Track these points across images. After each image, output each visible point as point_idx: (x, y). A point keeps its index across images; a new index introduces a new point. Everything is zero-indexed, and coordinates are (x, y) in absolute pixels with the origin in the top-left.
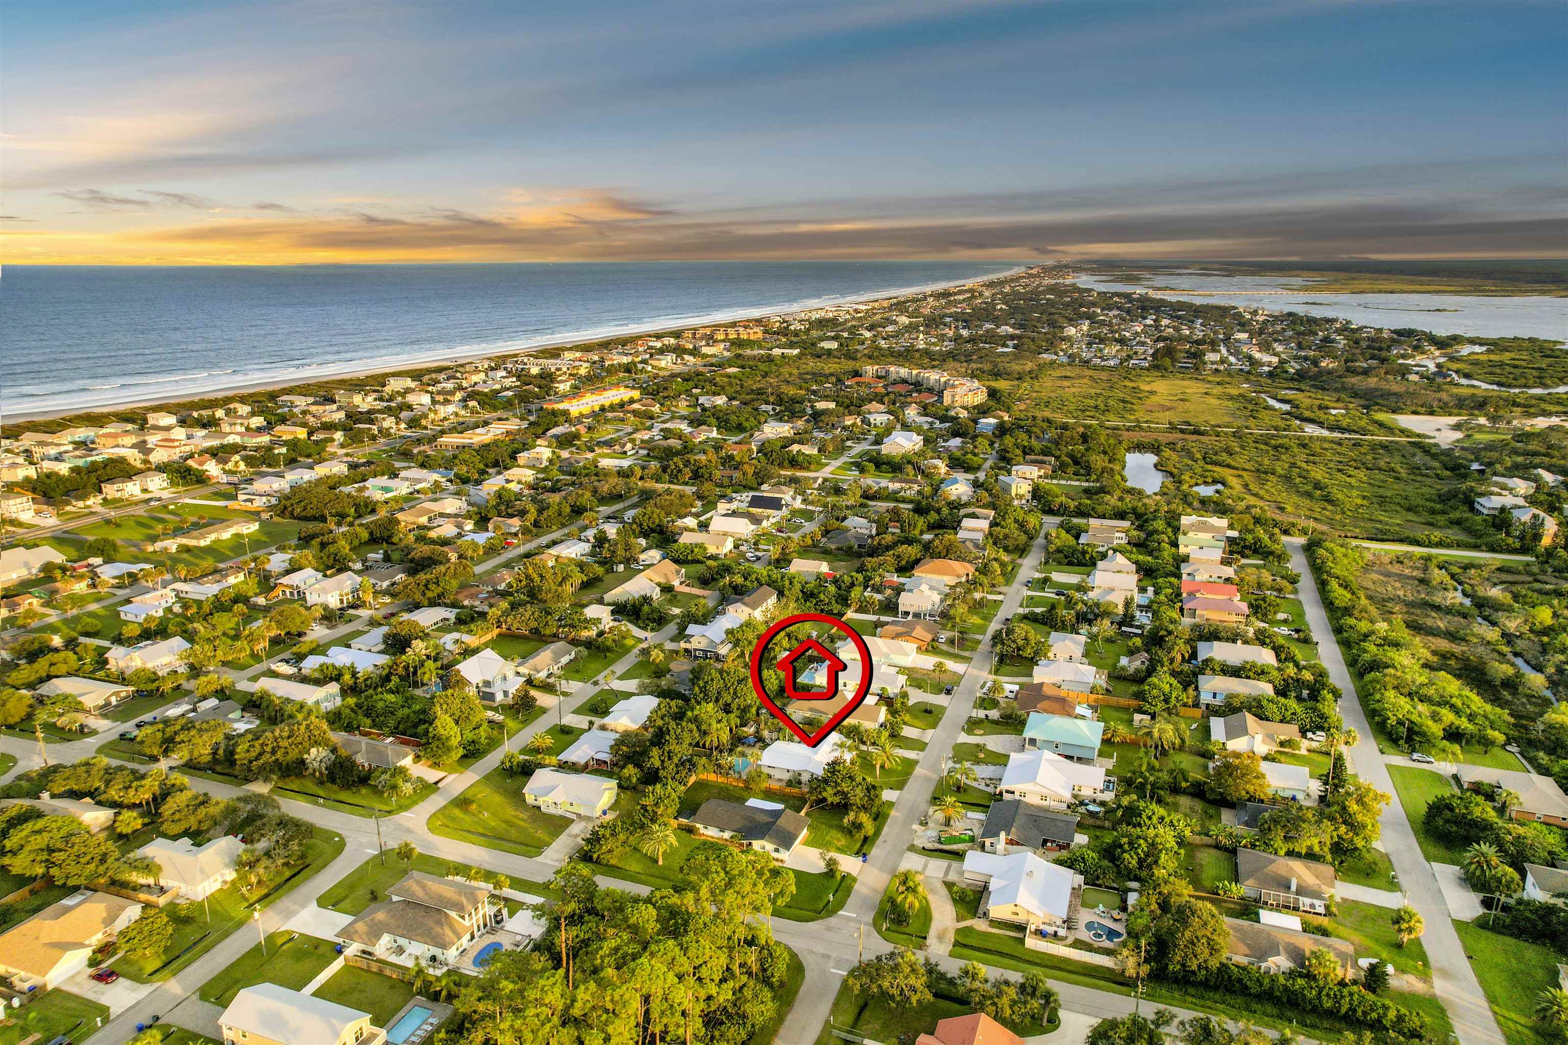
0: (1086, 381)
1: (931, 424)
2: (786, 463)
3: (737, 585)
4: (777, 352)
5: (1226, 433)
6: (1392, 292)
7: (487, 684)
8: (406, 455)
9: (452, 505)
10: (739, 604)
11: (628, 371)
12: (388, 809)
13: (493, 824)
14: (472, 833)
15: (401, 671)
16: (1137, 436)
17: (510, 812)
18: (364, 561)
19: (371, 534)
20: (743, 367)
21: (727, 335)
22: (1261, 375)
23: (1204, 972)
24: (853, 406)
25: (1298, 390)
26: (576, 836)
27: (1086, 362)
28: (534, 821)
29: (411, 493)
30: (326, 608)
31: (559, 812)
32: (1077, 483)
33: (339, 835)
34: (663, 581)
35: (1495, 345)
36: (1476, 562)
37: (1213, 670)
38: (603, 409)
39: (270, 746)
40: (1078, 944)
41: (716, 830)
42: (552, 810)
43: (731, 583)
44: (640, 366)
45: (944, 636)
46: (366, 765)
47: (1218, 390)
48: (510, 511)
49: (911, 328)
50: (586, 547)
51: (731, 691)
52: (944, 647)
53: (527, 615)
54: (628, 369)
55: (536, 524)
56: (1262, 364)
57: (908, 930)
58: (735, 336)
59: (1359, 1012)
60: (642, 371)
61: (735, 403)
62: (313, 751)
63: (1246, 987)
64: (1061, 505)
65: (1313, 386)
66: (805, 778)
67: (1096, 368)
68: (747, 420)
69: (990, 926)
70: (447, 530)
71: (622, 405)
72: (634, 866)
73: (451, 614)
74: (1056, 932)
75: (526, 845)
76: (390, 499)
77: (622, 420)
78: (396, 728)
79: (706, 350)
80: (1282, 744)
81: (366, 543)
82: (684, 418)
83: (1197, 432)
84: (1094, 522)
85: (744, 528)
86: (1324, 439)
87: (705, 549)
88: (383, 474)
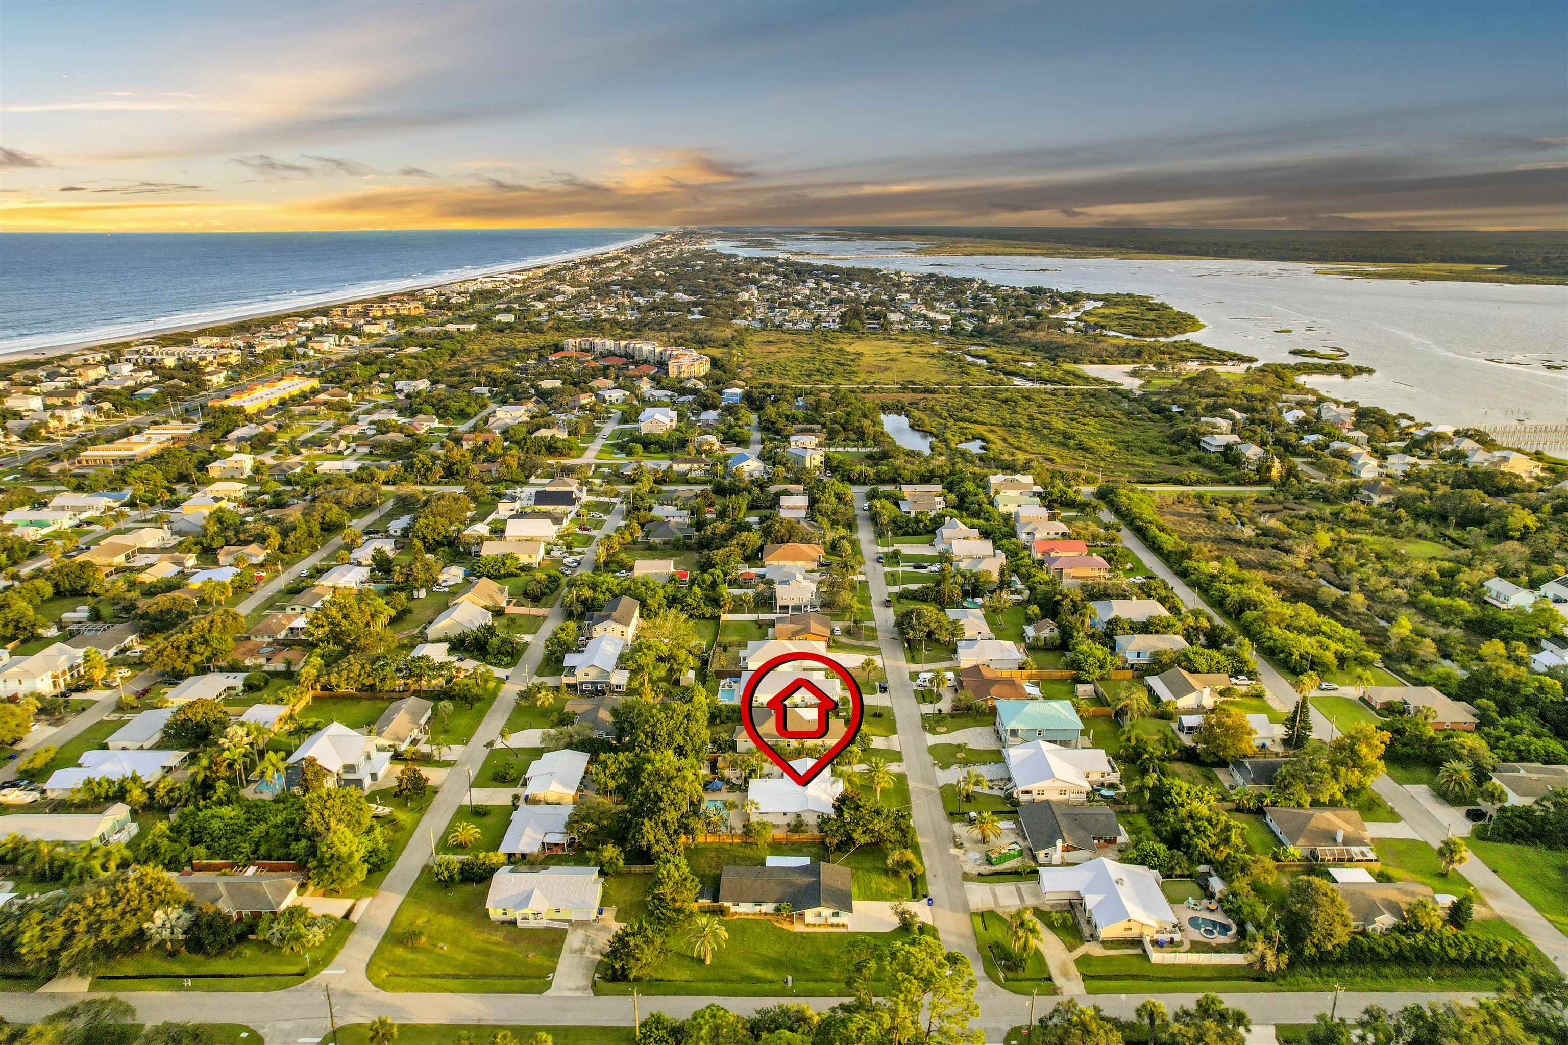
0: (789, 345)
1: (671, 397)
2: (543, 450)
3: (587, 599)
4: (451, 327)
5: (953, 390)
6: (996, 254)
7: (350, 768)
8: (42, 477)
9: (151, 537)
10: (608, 623)
11: (288, 356)
12: (296, 969)
13: (461, 958)
14: (437, 976)
15: (223, 772)
16: (879, 398)
17: (478, 937)
18: (61, 626)
19: (56, 586)
20: (423, 346)
21: (384, 311)
22: (942, 333)
23: (1338, 950)
24: (578, 383)
25: (983, 345)
26: (581, 951)
27: (779, 326)
28: (515, 942)
29: (78, 526)
30: (40, 697)
31: (543, 923)
32: (855, 450)
33: (246, 1028)
34: (489, 603)
35: (1107, 300)
36: (1238, 496)
37: (1123, 628)
38: (283, 403)
39: (83, 923)
40: (1196, 947)
41: (751, 905)
42: (532, 924)
43: (578, 597)
44: (300, 351)
45: (838, 626)
46: (234, 914)
47: (914, 349)
48: (242, 537)
49: (581, 298)
50: (363, 573)
51: (682, 730)
52: (844, 640)
53: (357, 668)
54: (288, 354)
55: (282, 548)
56: (941, 323)
57: (1027, 974)
58: (393, 312)
59: (1479, 956)
60: (305, 355)
61: (441, 386)
62: (159, 915)
63: (1378, 954)
64: (861, 473)
65: (994, 341)
66: (811, 820)
67: (790, 332)
68: (468, 404)
69: (1105, 948)
70: (164, 569)
71: (304, 396)
72: (681, 974)
73: (237, 681)
74: (1172, 939)
75: (522, 977)
76: (48, 535)
77: (315, 414)
78: (254, 853)
79: (368, 329)
80: (1222, 694)
81: (50, 600)
82: (384, 406)
83: (927, 391)
84: (907, 490)
85: (546, 530)
86: (1039, 391)
87: (517, 559)
88: (22, 504)
